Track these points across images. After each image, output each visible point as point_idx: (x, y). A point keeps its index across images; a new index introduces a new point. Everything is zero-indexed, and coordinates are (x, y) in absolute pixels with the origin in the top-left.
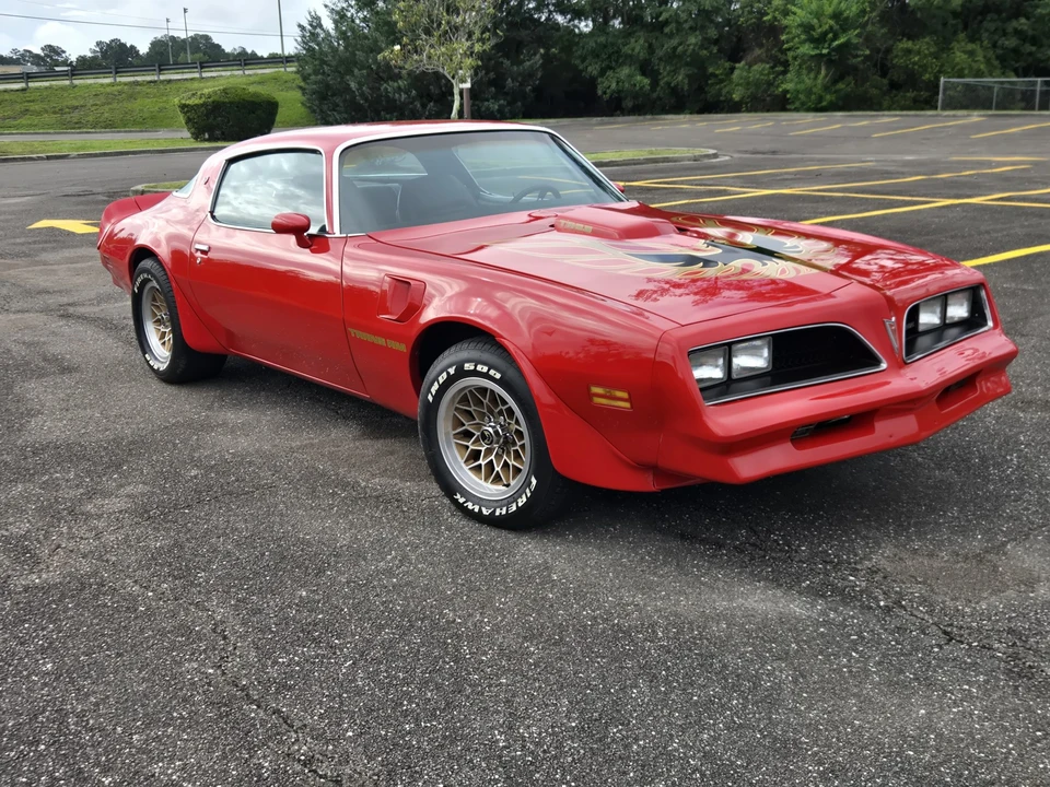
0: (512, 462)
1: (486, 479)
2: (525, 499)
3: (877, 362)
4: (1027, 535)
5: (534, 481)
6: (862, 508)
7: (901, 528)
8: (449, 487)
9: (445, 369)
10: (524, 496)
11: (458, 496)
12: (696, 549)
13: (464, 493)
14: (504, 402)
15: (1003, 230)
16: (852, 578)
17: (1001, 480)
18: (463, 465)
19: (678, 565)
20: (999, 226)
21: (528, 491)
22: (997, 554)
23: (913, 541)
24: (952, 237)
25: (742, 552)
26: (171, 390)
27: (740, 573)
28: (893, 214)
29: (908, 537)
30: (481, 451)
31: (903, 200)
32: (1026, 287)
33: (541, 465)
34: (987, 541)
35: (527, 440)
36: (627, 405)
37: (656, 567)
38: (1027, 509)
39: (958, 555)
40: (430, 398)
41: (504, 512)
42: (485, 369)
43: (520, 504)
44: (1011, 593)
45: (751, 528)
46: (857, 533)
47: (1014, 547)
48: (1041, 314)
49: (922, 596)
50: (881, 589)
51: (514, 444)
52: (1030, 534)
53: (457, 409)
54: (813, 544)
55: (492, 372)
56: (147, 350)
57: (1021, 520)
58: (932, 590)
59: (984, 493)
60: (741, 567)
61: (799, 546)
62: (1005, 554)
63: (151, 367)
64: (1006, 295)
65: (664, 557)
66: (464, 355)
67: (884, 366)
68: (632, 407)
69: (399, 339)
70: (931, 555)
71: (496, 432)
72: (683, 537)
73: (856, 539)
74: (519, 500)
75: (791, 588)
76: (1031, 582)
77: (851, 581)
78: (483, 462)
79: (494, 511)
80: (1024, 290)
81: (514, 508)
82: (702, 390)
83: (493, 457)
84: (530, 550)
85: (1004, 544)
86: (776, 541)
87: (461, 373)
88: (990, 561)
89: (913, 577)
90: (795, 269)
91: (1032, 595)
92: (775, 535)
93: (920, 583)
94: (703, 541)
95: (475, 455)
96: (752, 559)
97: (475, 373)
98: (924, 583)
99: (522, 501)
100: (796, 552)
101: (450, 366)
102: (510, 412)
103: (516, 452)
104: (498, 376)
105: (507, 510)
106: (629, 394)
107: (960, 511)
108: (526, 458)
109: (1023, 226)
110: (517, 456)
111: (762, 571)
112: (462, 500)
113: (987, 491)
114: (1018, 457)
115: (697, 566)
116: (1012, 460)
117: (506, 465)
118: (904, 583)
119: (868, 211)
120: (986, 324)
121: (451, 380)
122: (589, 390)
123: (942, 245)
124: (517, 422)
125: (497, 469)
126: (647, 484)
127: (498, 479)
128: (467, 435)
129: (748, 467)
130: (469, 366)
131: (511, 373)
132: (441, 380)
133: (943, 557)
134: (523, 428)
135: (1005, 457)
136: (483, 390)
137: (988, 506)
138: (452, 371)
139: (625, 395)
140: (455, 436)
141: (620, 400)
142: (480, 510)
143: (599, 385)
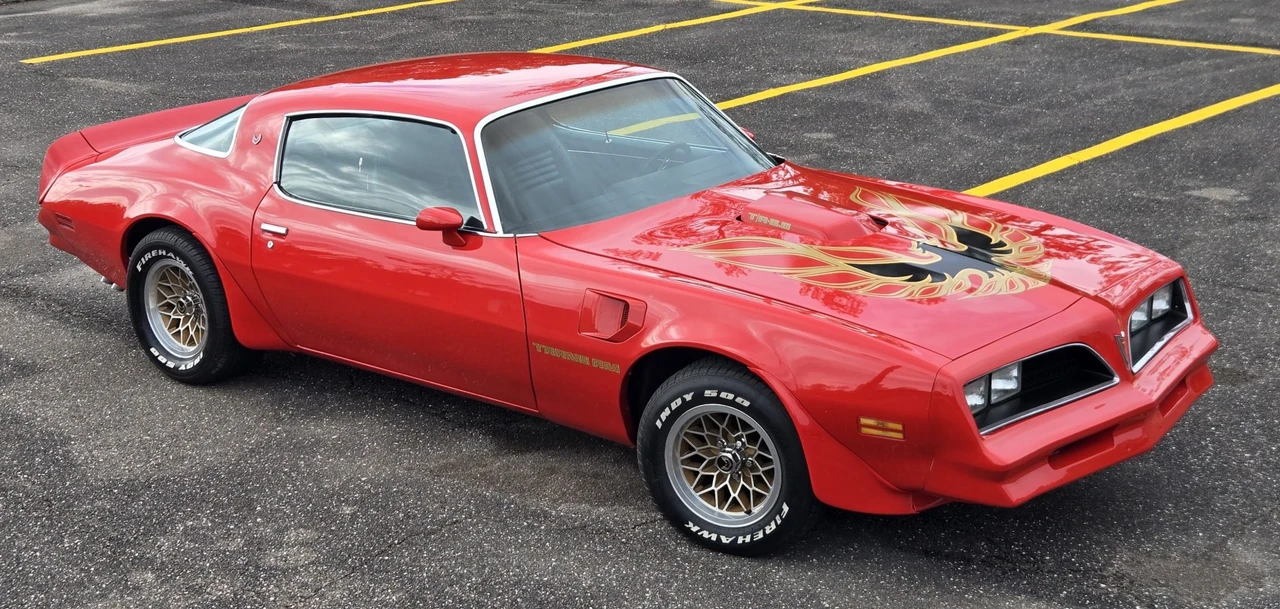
0: (752, 488)
1: (721, 506)
2: (773, 526)
3: (1110, 377)
4: (1243, 530)
5: (786, 508)
7: (1128, 531)
8: (676, 517)
9: (680, 395)
10: (773, 524)
11: (691, 525)
12: (945, 566)
13: (697, 521)
14: (747, 427)
15: (1106, 91)
16: (1103, 586)
17: (1203, 470)
18: (693, 492)
19: (936, 584)
20: (1099, 84)
21: (778, 517)
22: (1221, 551)
23: (1143, 543)
24: (1049, 106)
25: (991, 566)
27: (998, 588)
28: (956, 55)
29: (1138, 540)
30: (712, 476)
31: (960, 28)
32: (1159, 197)
33: (797, 487)
34: (1210, 539)
35: (775, 466)
36: (900, 436)
37: (917, 587)
38: (1236, 502)
39: (1187, 555)
40: (659, 424)
41: (748, 539)
42: (731, 397)
43: (768, 532)
44: (1243, 589)
45: (988, 539)
46: (1090, 539)
47: (1234, 543)
48: (1187, 243)
49: (1169, 599)
50: (1132, 594)
51: (755, 469)
52: (1244, 528)
53: (686, 434)
54: (1054, 552)
55: (739, 400)
56: (152, 342)
57: (1231, 513)
58: (1176, 592)
59: (1192, 486)
60: (997, 581)
61: (1042, 556)
62: (1228, 551)
63: (163, 366)
64: (1139, 211)
65: (919, 576)
66: (705, 381)
67: (1117, 380)
68: (905, 438)
69: (612, 359)
70: (1165, 557)
71: (735, 458)
72: (926, 553)
73: (1091, 545)
74: (767, 528)
75: (1051, 599)
76: (1257, 578)
77: (1102, 589)
78: (715, 488)
79: (736, 539)
80: (1159, 202)
81: (760, 535)
82: (975, 416)
83: (727, 482)
84: (781, 577)
85: (1224, 541)
86: (1018, 552)
87: (699, 399)
88: (1217, 559)
89: (1156, 580)
91: (1261, 590)
92: (1017, 546)
93: (1163, 585)
94: (947, 557)
95: (706, 481)
96: (1004, 573)
97: (716, 400)
98: (1166, 585)
99: (770, 528)
100: (1043, 563)
101: (688, 392)
103: (758, 477)
104: (746, 404)
105: (752, 538)
106: (904, 427)
107: (1176, 507)
108: (774, 485)
109: (1129, 85)
110: (760, 482)
111: (1018, 584)
112: (695, 529)
113: (1194, 483)
114: (1213, 442)
115: (954, 583)
116: (1207, 445)
117: (744, 491)
118: (1150, 587)
119: (922, 51)
120: (1186, 317)
121: (686, 406)
122: (858, 421)
123: (1041, 121)
124: (763, 448)
125: (733, 495)
126: (906, 507)
127: (735, 505)
128: (697, 460)
129: (1018, 491)
130: (708, 393)
131: (762, 401)
132: (674, 406)
133: (1175, 559)
134: (772, 454)
135: (1199, 443)
136: (722, 416)
137: (1199, 500)
138: (688, 397)
139: (899, 427)
140: (683, 462)
141: (894, 432)
142: (719, 539)
143: (869, 416)
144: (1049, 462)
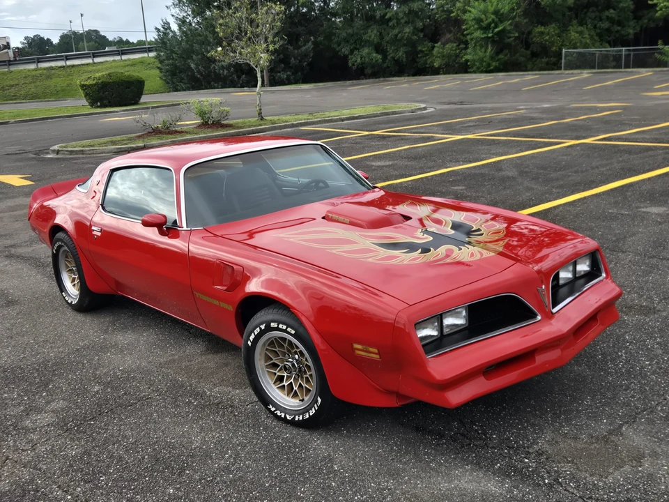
0: (304, 385)
1: (288, 395)
3: (535, 316)
4: (635, 418)
5: (319, 400)
6: (530, 399)
7: (556, 416)
8: (265, 400)
9: (258, 326)
10: (313, 409)
11: (271, 407)
12: (426, 439)
13: (275, 405)
14: (297, 347)
15: (607, 165)
16: (526, 460)
17: (616, 373)
18: (273, 386)
19: (415, 453)
20: (605, 162)
21: (316, 405)
22: (617, 435)
23: (563, 426)
24: (576, 172)
25: (455, 441)
26: (80, 317)
27: (455, 458)
28: (538, 153)
29: (560, 423)
30: (284, 376)
31: (544, 142)
32: (623, 212)
33: (323, 389)
34: (610, 424)
35: (313, 372)
36: (378, 356)
37: (401, 456)
38: (633, 396)
39: (592, 437)
40: (249, 343)
41: (301, 418)
42: (284, 327)
43: (311, 414)
44: (627, 468)
45: (460, 420)
46: (528, 421)
47: (627, 429)
48: (634, 235)
49: (571, 473)
50: (546, 469)
51: (305, 373)
52: (636, 417)
53: (267, 349)
54: (500, 432)
55: (289, 329)
56: (64, 289)
57: (629, 405)
58: (578, 468)
59: (606, 384)
60: (455, 453)
61: (492, 435)
62: (622, 435)
63: (67, 301)
64: (611, 219)
65: (406, 447)
66: (270, 317)
67: (539, 318)
68: (381, 358)
69: (228, 302)
70: (576, 438)
71: (293, 365)
72: (417, 429)
73: (527, 427)
74: (311, 411)
75: (488, 470)
76: (638, 458)
77: (526, 463)
78: (285, 383)
79: (294, 418)
80: (622, 214)
81: (307, 416)
82: (423, 346)
83: (292, 380)
84: (319, 444)
85: (621, 426)
86: (476, 431)
87: (268, 329)
88: (613, 441)
89: (565, 457)
90: (480, 252)
91: (640, 469)
92: (476, 426)
93: (569, 462)
94: (431, 433)
95: (281, 379)
96: (463, 447)
97: (278, 329)
98: (572, 462)
99: (312, 412)
100: (490, 440)
101: (262, 324)
102: (302, 354)
103: (307, 378)
104: (293, 332)
105: (303, 418)
106: (378, 351)
107: (592, 400)
108: (314, 383)
109: (619, 162)
110: (308, 381)
111: (469, 456)
112: (273, 409)
113: (608, 382)
114: (626, 353)
115: (426, 454)
116: (622, 355)
117: (301, 386)
118: (560, 463)
119: (523, 151)
120: (601, 275)
121: (262, 333)
122: (352, 346)
123: (570, 178)
124: (306, 360)
125: (295, 388)
126: (393, 403)
127: (295, 395)
128: (275, 366)
129: (456, 397)
130: (273, 325)
131: (301, 330)
132: (256, 333)
133: (583, 440)
134: (310, 363)
135: (617, 353)
136: (284, 339)
137: (609, 394)
138: (263, 327)
139: (376, 351)
140: (267, 366)
141: (373, 353)
142: (285, 416)
143: (359, 343)
144: (484, 375)
